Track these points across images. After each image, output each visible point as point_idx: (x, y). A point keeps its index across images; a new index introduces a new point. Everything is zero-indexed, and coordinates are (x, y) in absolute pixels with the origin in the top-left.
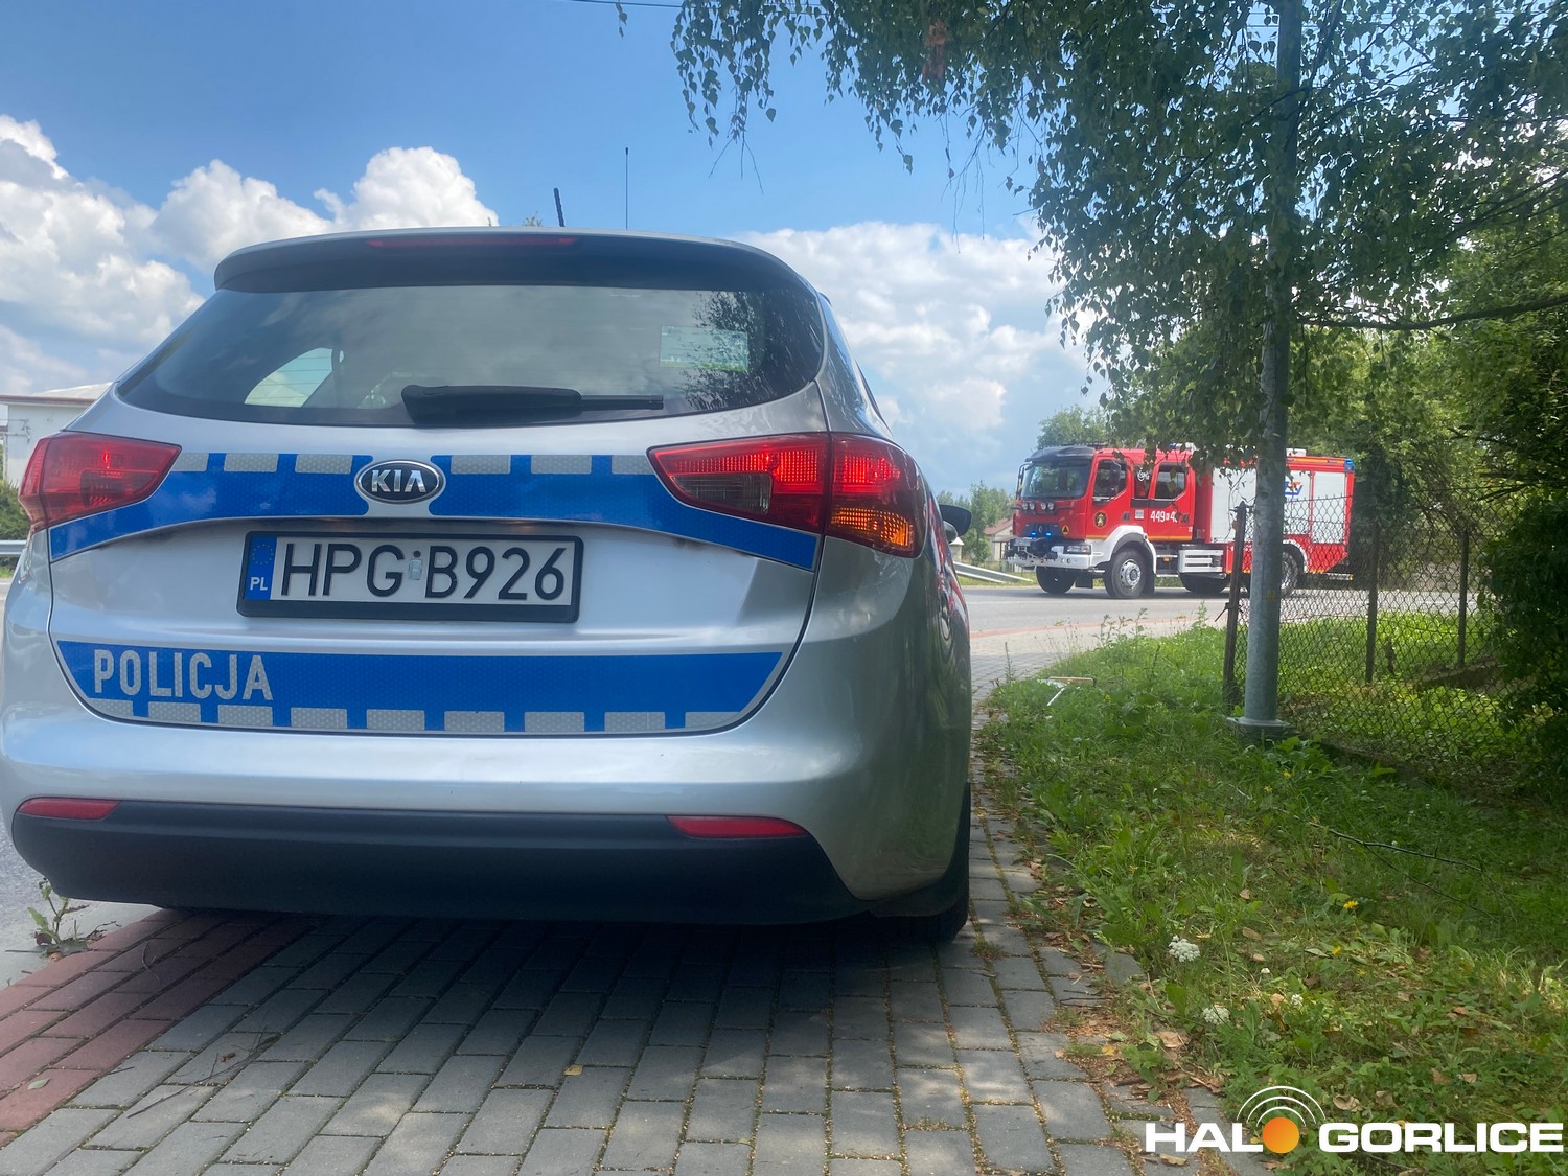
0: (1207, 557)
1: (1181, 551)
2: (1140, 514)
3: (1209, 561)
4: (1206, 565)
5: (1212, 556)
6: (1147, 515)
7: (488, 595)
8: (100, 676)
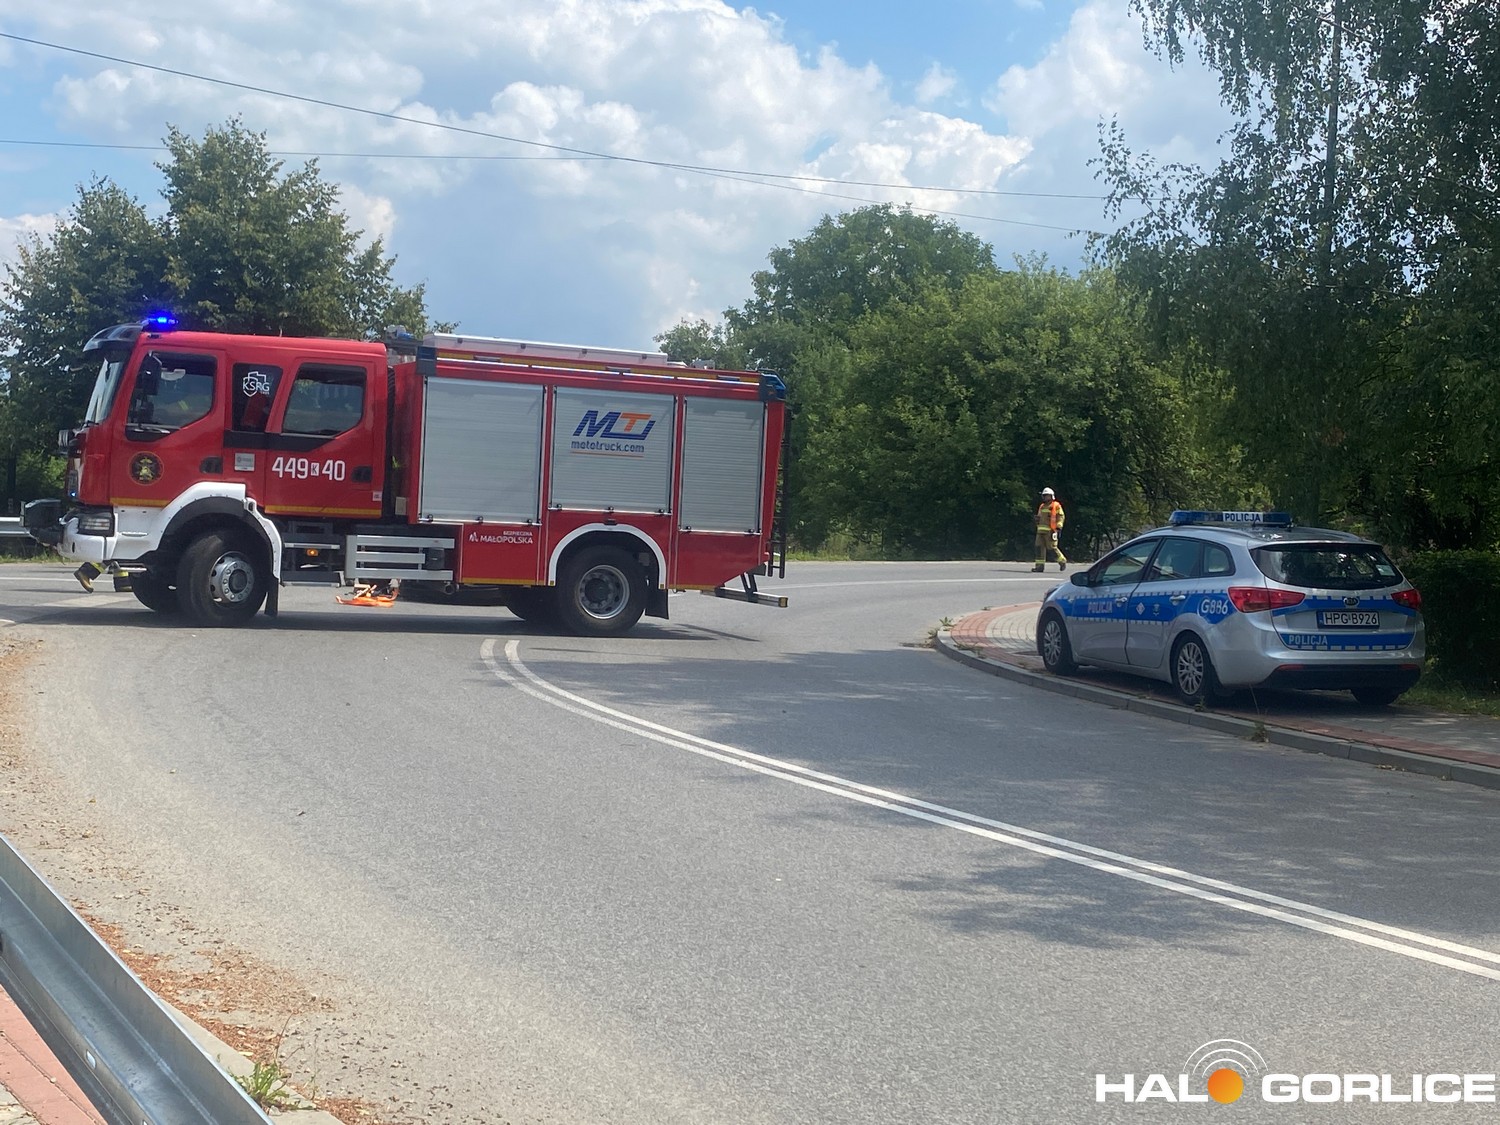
0: (415, 550)
1: (350, 538)
2: (245, 462)
3: (420, 558)
4: (414, 566)
5: (426, 551)
6: (264, 465)
7: (1364, 623)
8: (1291, 641)
